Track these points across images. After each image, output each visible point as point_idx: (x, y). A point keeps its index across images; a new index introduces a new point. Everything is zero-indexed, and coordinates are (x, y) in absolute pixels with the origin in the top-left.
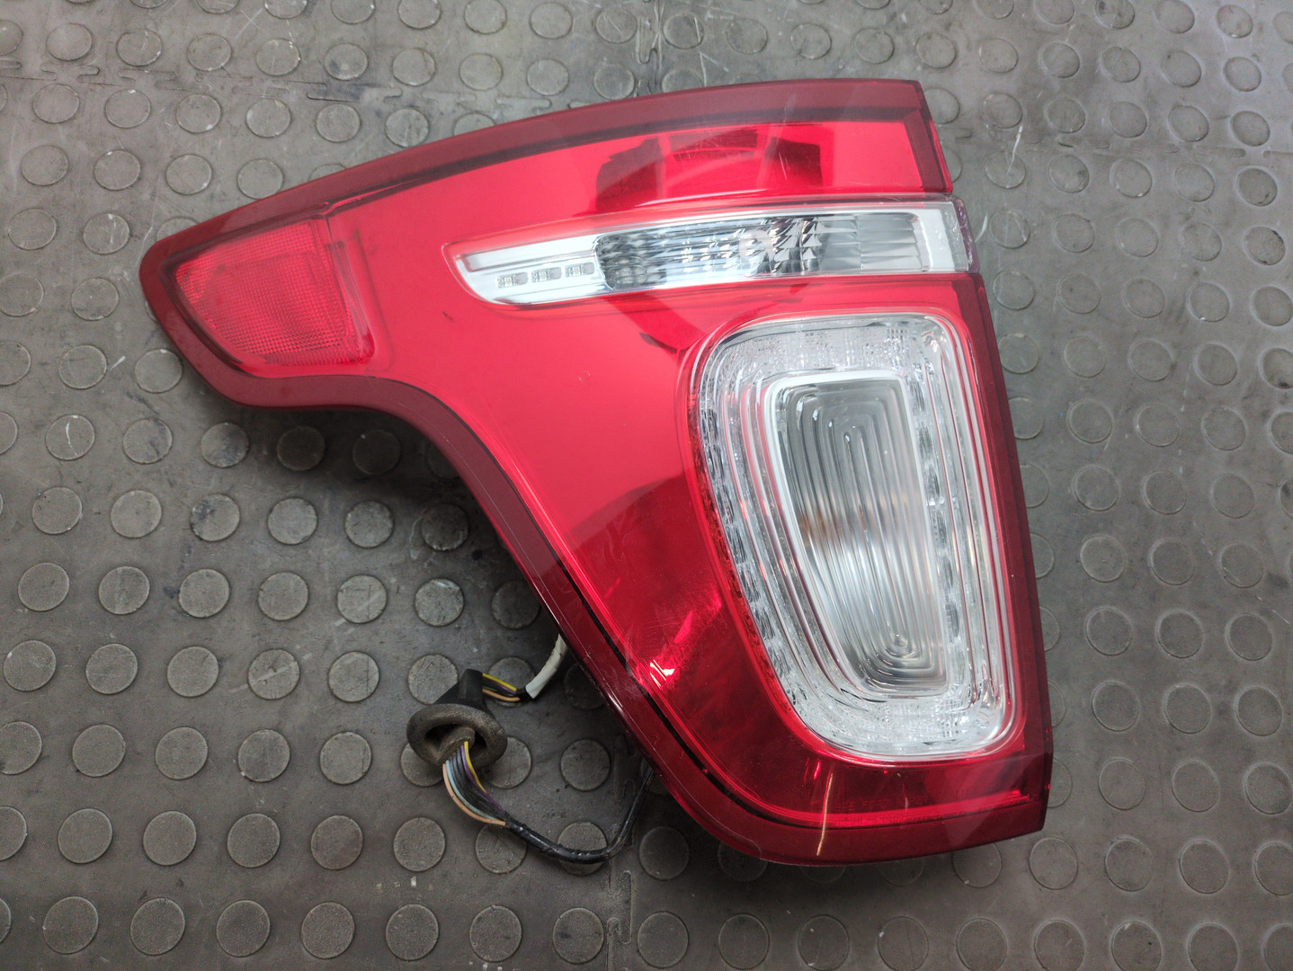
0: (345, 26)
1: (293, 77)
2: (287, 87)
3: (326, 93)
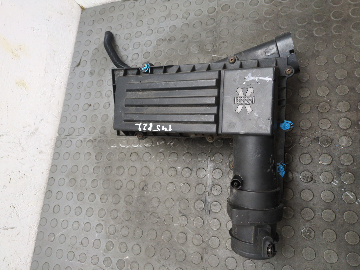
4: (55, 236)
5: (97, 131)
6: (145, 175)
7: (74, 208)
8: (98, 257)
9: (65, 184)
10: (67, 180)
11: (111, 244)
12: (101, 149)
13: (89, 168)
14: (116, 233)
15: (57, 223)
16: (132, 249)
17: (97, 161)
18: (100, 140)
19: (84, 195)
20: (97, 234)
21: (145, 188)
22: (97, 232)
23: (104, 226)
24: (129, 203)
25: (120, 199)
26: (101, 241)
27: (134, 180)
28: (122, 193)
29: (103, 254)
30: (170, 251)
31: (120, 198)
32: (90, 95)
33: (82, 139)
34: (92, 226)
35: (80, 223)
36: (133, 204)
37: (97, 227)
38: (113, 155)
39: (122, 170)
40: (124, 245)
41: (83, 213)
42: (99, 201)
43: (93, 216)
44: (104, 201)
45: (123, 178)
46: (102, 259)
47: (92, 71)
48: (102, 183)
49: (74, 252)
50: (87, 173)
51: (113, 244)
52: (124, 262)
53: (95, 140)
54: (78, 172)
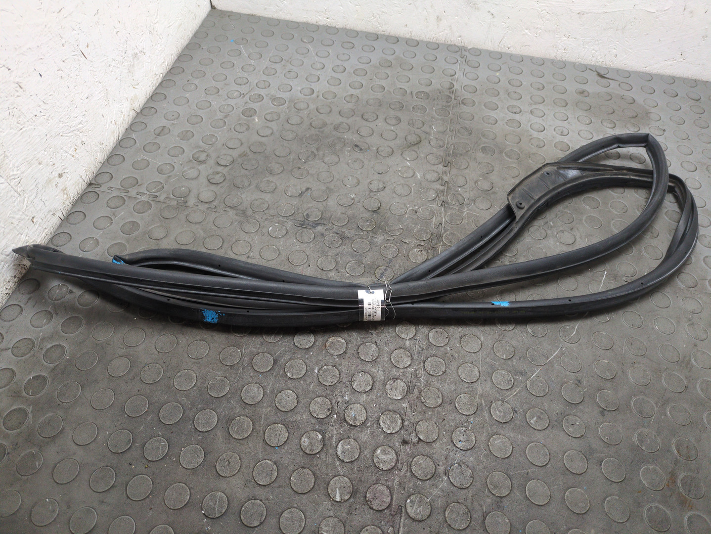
0: (315, 202)
1: (290, 218)
2: (287, 221)
3: (303, 225)
4: (309, 43)
5: (467, 95)
6: (379, 150)
7: (345, 64)
8: (266, 88)
9: (384, 56)
10: (390, 58)
11: (280, 104)
12: (434, 99)
13: (404, 83)
14: (296, 110)
15: (327, 46)
16: (267, 127)
17: (414, 93)
18: (451, 98)
19: (362, 76)
20: (299, 88)
21: (357, 149)
22: (302, 89)
23: (309, 97)
24: (336, 128)
25: (346, 117)
26: (288, 93)
27: (373, 136)
28: (356, 120)
29: (269, 94)
30: (252, 171)
31: (348, 118)
32: (539, 89)
33: (457, 76)
34: (312, 84)
35: (321, 70)
36: (334, 133)
37: (309, 90)
38: (420, 113)
39: (394, 122)
40: (276, 117)
41: (334, 75)
42: (349, 93)
43: (328, 85)
44: (347, 99)
45: (380, 123)
46: (263, 92)
47: (586, 94)
48: (377, 97)
49: (280, 63)
50: (397, 81)
51: (280, 106)
52: (251, 116)
53: (453, 92)
54: (402, 70)
